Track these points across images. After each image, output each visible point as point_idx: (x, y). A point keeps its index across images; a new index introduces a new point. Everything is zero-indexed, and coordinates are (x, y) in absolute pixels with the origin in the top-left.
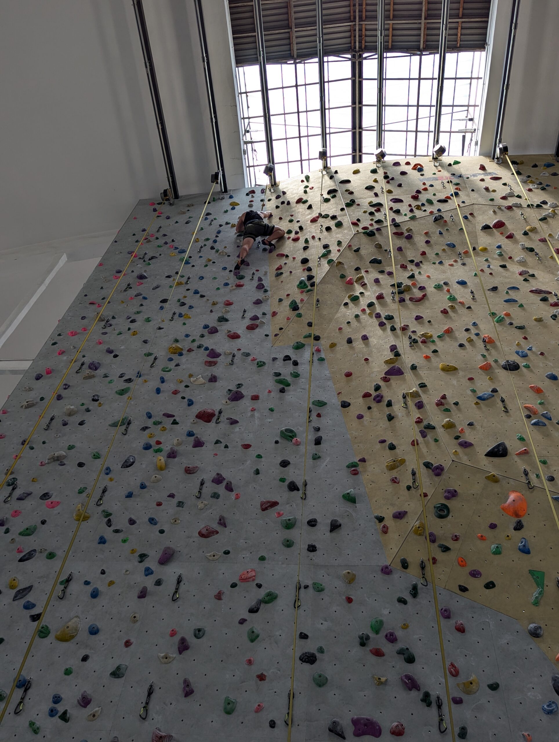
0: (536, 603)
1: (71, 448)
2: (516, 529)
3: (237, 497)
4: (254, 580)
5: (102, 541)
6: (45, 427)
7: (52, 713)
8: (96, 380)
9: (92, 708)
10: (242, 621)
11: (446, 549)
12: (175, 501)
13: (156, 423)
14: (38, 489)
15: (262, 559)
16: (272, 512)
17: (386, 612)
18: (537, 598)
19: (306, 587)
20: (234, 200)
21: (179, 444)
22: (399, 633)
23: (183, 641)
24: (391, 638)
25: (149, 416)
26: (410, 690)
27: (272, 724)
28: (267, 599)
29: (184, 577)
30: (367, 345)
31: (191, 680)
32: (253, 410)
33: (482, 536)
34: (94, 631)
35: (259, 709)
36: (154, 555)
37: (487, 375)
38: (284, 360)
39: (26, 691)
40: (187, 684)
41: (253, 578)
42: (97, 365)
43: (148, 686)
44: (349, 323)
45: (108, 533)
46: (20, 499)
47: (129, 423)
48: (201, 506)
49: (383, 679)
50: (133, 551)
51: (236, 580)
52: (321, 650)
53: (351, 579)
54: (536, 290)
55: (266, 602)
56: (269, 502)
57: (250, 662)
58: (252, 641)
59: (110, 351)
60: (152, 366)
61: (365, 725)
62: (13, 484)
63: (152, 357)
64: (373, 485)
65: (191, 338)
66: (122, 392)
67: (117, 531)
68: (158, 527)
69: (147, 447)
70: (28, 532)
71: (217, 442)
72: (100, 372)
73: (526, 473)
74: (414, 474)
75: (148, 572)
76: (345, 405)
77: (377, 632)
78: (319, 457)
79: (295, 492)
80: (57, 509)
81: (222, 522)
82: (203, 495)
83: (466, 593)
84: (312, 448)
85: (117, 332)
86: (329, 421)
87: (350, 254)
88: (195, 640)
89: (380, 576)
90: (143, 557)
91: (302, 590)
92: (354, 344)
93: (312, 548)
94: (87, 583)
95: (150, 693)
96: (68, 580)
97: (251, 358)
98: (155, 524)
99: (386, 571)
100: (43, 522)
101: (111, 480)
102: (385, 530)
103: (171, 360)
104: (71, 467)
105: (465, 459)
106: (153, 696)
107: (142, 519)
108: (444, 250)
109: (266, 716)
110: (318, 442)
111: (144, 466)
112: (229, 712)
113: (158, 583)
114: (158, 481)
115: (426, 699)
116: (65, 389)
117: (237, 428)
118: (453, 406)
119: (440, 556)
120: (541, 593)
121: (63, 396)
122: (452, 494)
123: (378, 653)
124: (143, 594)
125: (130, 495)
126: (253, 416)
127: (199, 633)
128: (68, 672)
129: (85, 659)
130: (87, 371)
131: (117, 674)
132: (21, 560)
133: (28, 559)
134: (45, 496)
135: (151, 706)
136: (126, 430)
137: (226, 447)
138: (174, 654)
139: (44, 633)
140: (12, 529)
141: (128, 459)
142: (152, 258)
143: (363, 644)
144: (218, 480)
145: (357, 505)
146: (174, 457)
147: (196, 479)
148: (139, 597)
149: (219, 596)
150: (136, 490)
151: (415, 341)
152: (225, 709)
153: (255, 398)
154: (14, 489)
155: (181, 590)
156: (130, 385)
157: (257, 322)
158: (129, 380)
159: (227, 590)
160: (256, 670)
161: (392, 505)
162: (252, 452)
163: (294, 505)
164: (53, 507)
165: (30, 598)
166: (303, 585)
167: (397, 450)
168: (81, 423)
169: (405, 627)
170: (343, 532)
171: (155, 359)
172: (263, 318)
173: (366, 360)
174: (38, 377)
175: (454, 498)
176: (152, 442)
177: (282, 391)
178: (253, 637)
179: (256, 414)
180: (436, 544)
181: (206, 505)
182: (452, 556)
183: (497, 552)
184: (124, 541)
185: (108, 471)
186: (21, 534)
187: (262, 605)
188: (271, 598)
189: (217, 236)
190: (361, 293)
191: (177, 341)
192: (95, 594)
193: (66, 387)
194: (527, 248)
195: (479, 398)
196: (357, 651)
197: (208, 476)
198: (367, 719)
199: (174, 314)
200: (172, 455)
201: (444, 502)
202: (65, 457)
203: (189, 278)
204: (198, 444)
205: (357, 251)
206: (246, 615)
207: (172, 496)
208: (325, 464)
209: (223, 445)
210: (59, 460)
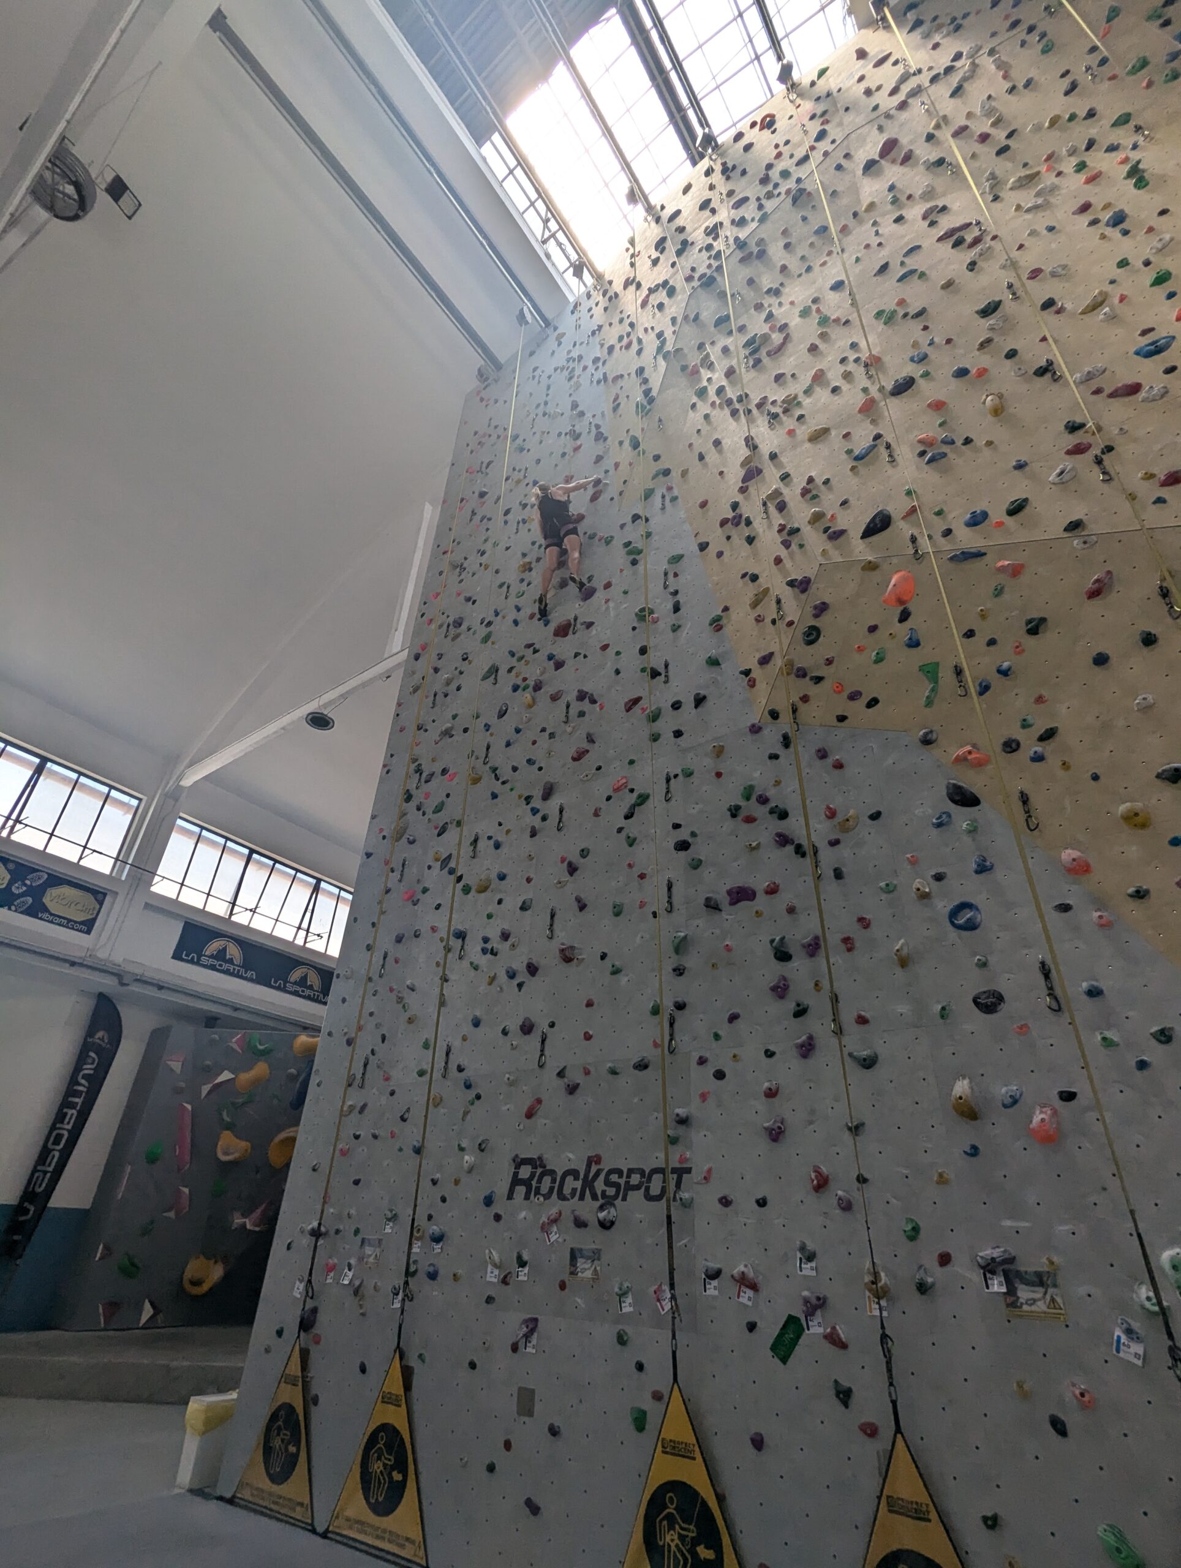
0: (929, 703)
1: (454, 717)
2: (901, 621)
3: (602, 708)
4: (626, 787)
5: (494, 796)
6: (431, 705)
7: (484, 951)
8: (462, 637)
9: (511, 940)
10: (620, 830)
11: (818, 680)
12: (546, 734)
13: (521, 658)
14: (437, 768)
15: (632, 762)
16: (637, 709)
17: (757, 774)
18: (928, 697)
19: (676, 776)
20: (559, 331)
21: (542, 673)
22: (771, 793)
23: (570, 864)
24: (763, 800)
25: (512, 654)
26: (784, 846)
27: (655, 915)
28: (639, 801)
29: (565, 806)
30: (720, 452)
31: (583, 896)
32: (607, 601)
33: (859, 647)
34: (502, 877)
35: (642, 905)
36: (538, 793)
37: (868, 417)
38: (633, 522)
39: (463, 939)
40: (578, 900)
41: (625, 785)
42: (459, 621)
43: (549, 911)
44: (699, 431)
45: (497, 787)
46: (426, 782)
47: (497, 671)
48: (569, 729)
49: (754, 844)
50: (520, 797)
51: (610, 793)
52: (693, 834)
53: (719, 752)
54: (946, 234)
55: (640, 805)
56: (630, 701)
57: (630, 866)
58: (631, 845)
59: (468, 599)
60: (506, 598)
61: (738, 893)
62: (419, 770)
63: (506, 586)
64: (738, 634)
65: (537, 545)
66: (486, 639)
67: (504, 783)
68: (537, 766)
69: (515, 688)
70: (438, 809)
71: (576, 655)
72: (464, 627)
73: (914, 539)
74: (779, 602)
75: (535, 811)
76: (703, 547)
77: (748, 799)
78: (679, 627)
79: (658, 677)
80: (456, 780)
81: (591, 739)
82: (570, 718)
83: (846, 722)
84: (672, 619)
85: (471, 574)
86: (689, 577)
87: (688, 329)
88: (582, 860)
89: (749, 737)
90: (528, 799)
91: (673, 781)
92: (707, 459)
93: (678, 734)
94: (490, 838)
95: (553, 916)
96: (476, 841)
97: (597, 538)
98: (534, 763)
99: (755, 729)
100: (448, 796)
101: (492, 735)
102: (752, 684)
103: (522, 580)
104: (459, 736)
105: (836, 557)
106: (556, 917)
107: (522, 763)
108: (812, 245)
109: (649, 909)
110: (677, 608)
111: (516, 709)
112: (617, 914)
113: (544, 818)
114: (530, 720)
115: (799, 851)
116: (440, 659)
117: (594, 631)
118: (823, 487)
119: (813, 690)
120: (933, 690)
121: (439, 667)
122: (822, 609)
123: (750, 820)
124: (534, 833)
125: (508, 744)
126: (607, 609)
127: (584, 853)
128: (489, 916)
129: (500, 902)
130: (453, 631)
131: (524, 908)
132: (439, 835)
133: (443, 832)
134: (444, 772)
135: (555, 926)
136: (496, 679)
137: (585, 656)
138: (566, 877)
139: (467, 890)
140: (427, 811)
141: (501, 707)
142: (489, 464)
143: (734, 816)
144: (582, 696)
145: (723, 666)
146: (540, 689)
147: (561, 704)
148: (532, 836)
149: (596, 814)
150: (513, 736)
151: (775, 416)
152: (614, 912)
153: (608, 586)
154: (421, 774)
155: (564, 819)
156: (491, 628)
157: (600, 487)
158: (489, 624)
159: (603, 804)
160: (636, 871)
161: (758, 650)
162: (611, 651)
163: (658, 693)
164: (452, 780)
165: (452, 864)
166: (672, 775)
167: (761, 580)
168: (459, 689)
169: (778, 783)
170: (708, 704)
171: (508, 587)
172: (606, 478)
173: (721, 473)
174: (417, 657)
175: (825, 612)
176: (519, 682)
177: (634, 563)
178: (631, 842)
179: (611, 604)
180: (808, 678)
181: (574, 728)
182: (826, 685)
183: (879, 660)
184: (512, 790)
185: (487, 727)
186: (434, 812)
187: (636, 808)
188: (643, 799)
189: (547, 395)
190: (709, 380)
191: (524, 555)
192: (497, 846)
193: (440, 656)
194: (933, 164)
195: (857, 458)
196: (729, 824)
197: (572, 696)
198: (739, 887)
199: (518, 523)
200: (537, 687)
201: (813, 622)
202: (452, 728)
203: (526, 469)
204: (559, 665)
205: (696, 318)
206: (622, 823)
207: (543, 730)
208: (686, 632)
209: (582, 656)
210: (447, 733)
